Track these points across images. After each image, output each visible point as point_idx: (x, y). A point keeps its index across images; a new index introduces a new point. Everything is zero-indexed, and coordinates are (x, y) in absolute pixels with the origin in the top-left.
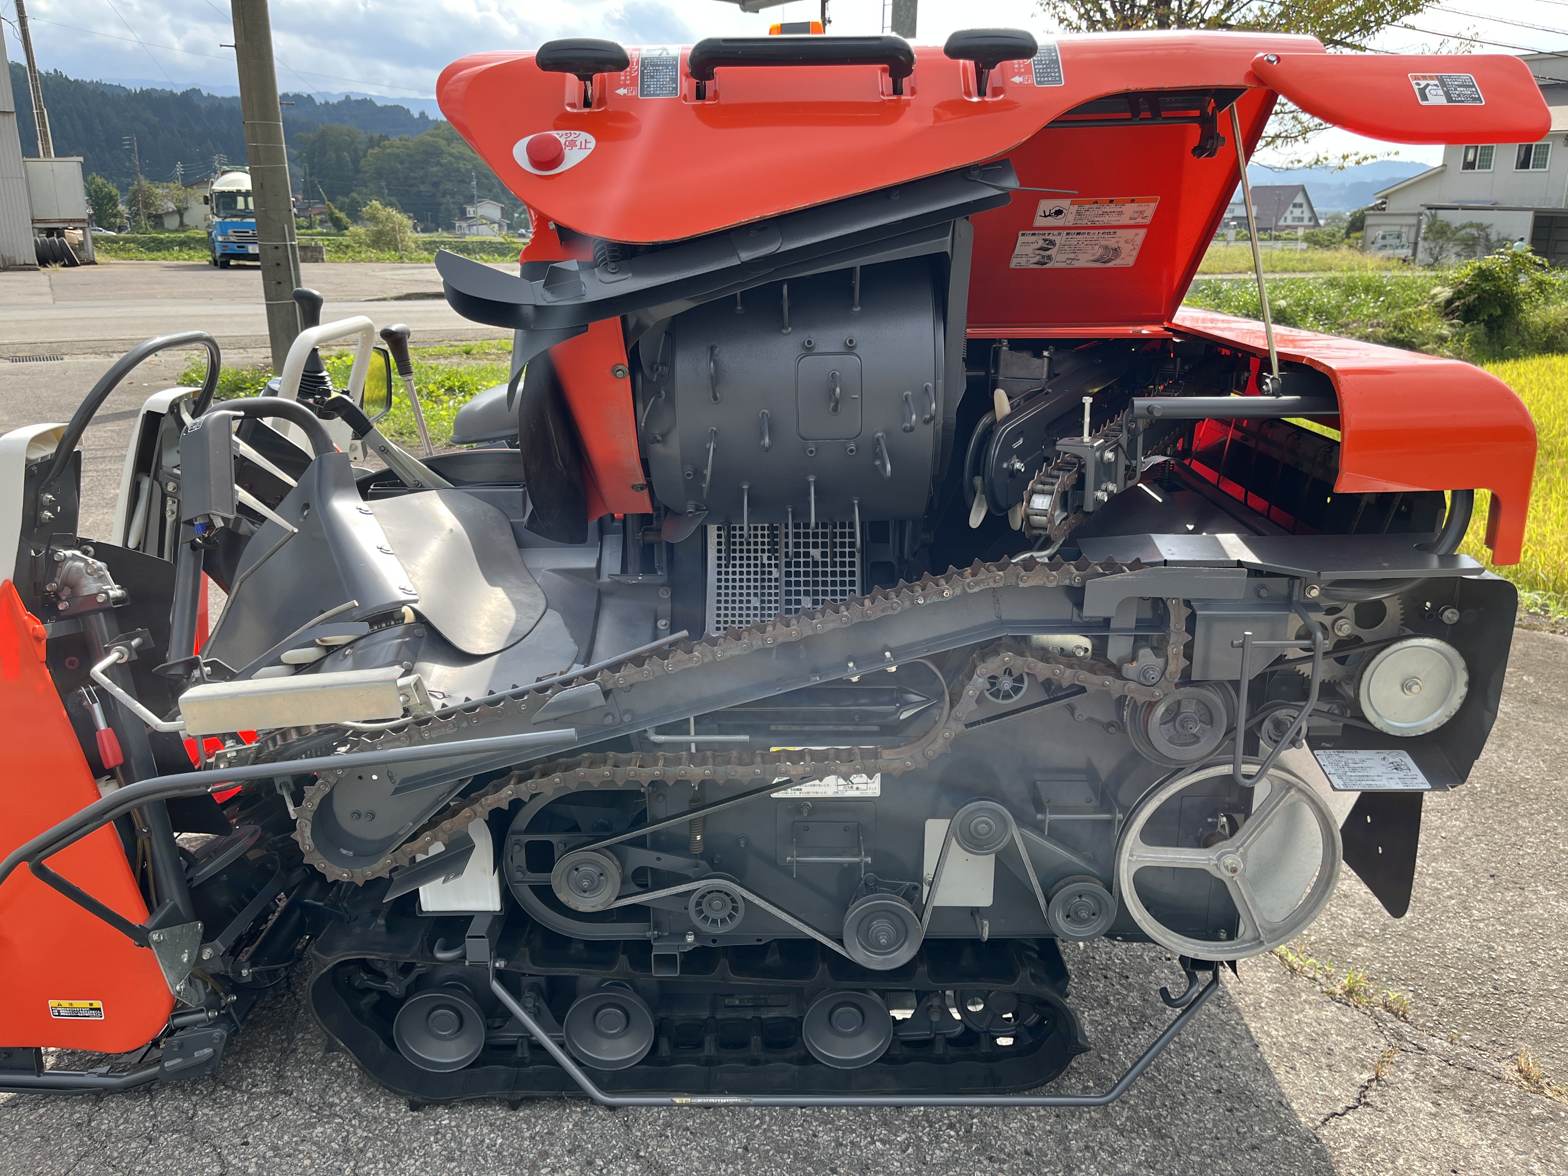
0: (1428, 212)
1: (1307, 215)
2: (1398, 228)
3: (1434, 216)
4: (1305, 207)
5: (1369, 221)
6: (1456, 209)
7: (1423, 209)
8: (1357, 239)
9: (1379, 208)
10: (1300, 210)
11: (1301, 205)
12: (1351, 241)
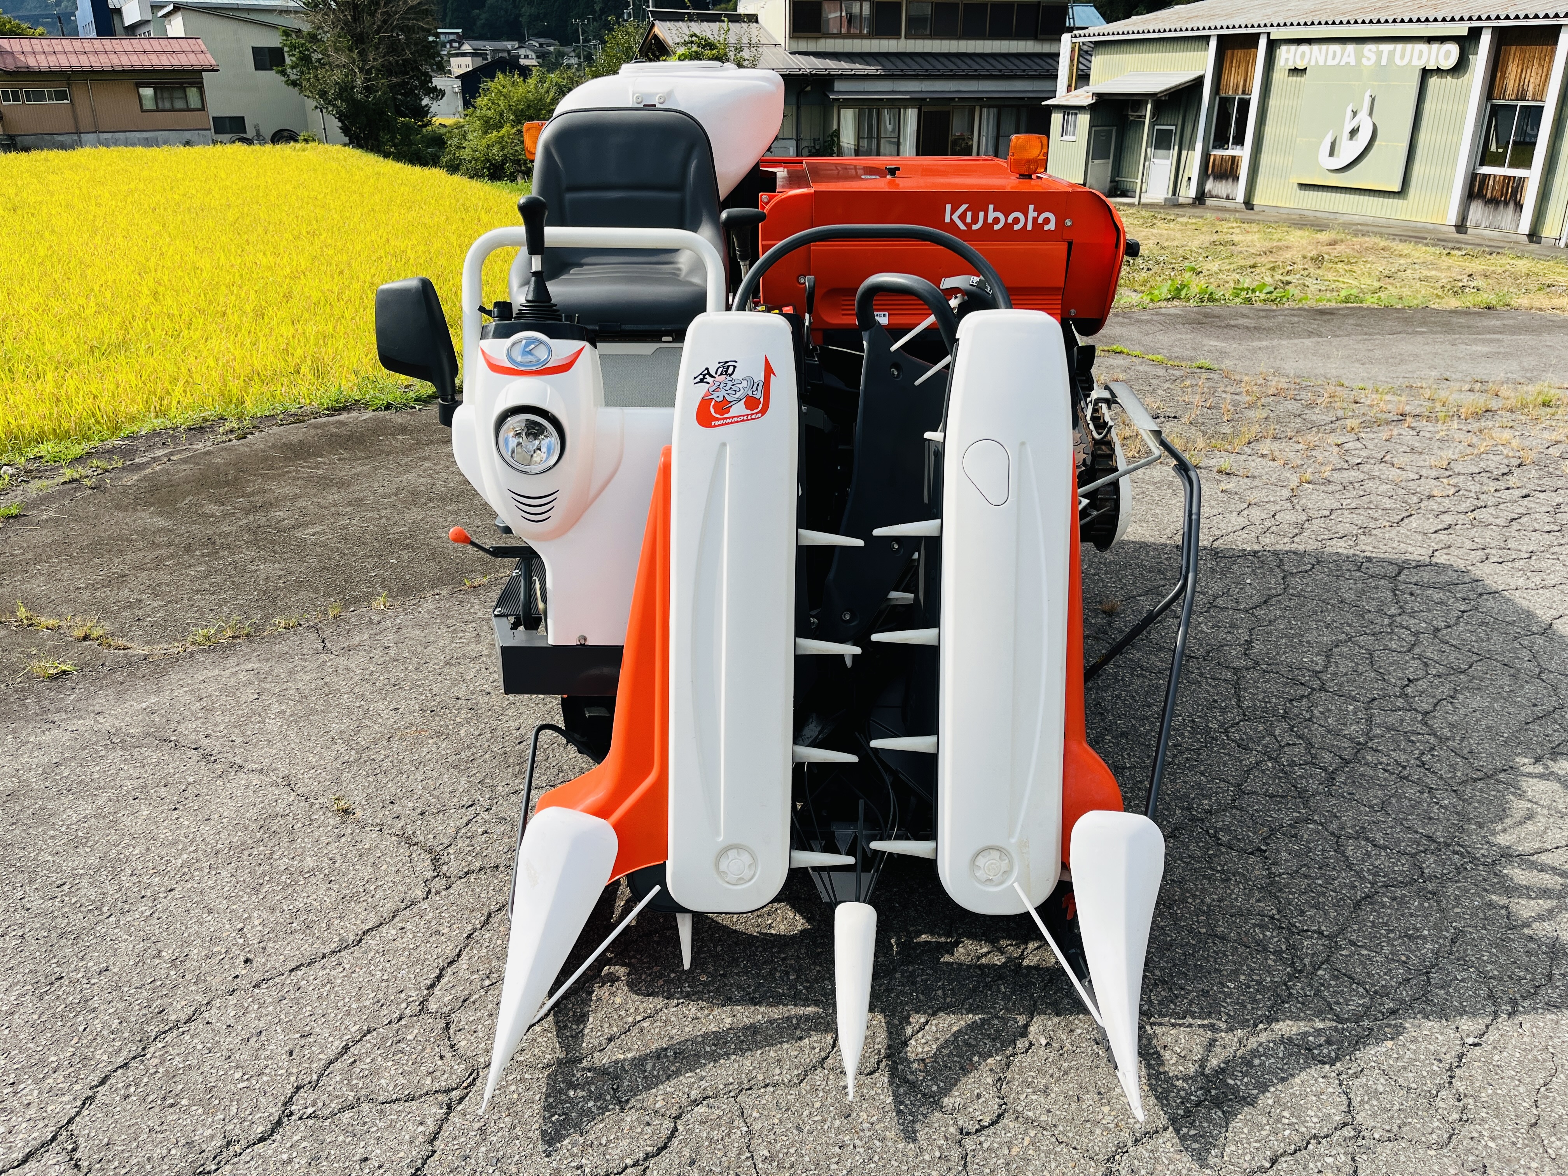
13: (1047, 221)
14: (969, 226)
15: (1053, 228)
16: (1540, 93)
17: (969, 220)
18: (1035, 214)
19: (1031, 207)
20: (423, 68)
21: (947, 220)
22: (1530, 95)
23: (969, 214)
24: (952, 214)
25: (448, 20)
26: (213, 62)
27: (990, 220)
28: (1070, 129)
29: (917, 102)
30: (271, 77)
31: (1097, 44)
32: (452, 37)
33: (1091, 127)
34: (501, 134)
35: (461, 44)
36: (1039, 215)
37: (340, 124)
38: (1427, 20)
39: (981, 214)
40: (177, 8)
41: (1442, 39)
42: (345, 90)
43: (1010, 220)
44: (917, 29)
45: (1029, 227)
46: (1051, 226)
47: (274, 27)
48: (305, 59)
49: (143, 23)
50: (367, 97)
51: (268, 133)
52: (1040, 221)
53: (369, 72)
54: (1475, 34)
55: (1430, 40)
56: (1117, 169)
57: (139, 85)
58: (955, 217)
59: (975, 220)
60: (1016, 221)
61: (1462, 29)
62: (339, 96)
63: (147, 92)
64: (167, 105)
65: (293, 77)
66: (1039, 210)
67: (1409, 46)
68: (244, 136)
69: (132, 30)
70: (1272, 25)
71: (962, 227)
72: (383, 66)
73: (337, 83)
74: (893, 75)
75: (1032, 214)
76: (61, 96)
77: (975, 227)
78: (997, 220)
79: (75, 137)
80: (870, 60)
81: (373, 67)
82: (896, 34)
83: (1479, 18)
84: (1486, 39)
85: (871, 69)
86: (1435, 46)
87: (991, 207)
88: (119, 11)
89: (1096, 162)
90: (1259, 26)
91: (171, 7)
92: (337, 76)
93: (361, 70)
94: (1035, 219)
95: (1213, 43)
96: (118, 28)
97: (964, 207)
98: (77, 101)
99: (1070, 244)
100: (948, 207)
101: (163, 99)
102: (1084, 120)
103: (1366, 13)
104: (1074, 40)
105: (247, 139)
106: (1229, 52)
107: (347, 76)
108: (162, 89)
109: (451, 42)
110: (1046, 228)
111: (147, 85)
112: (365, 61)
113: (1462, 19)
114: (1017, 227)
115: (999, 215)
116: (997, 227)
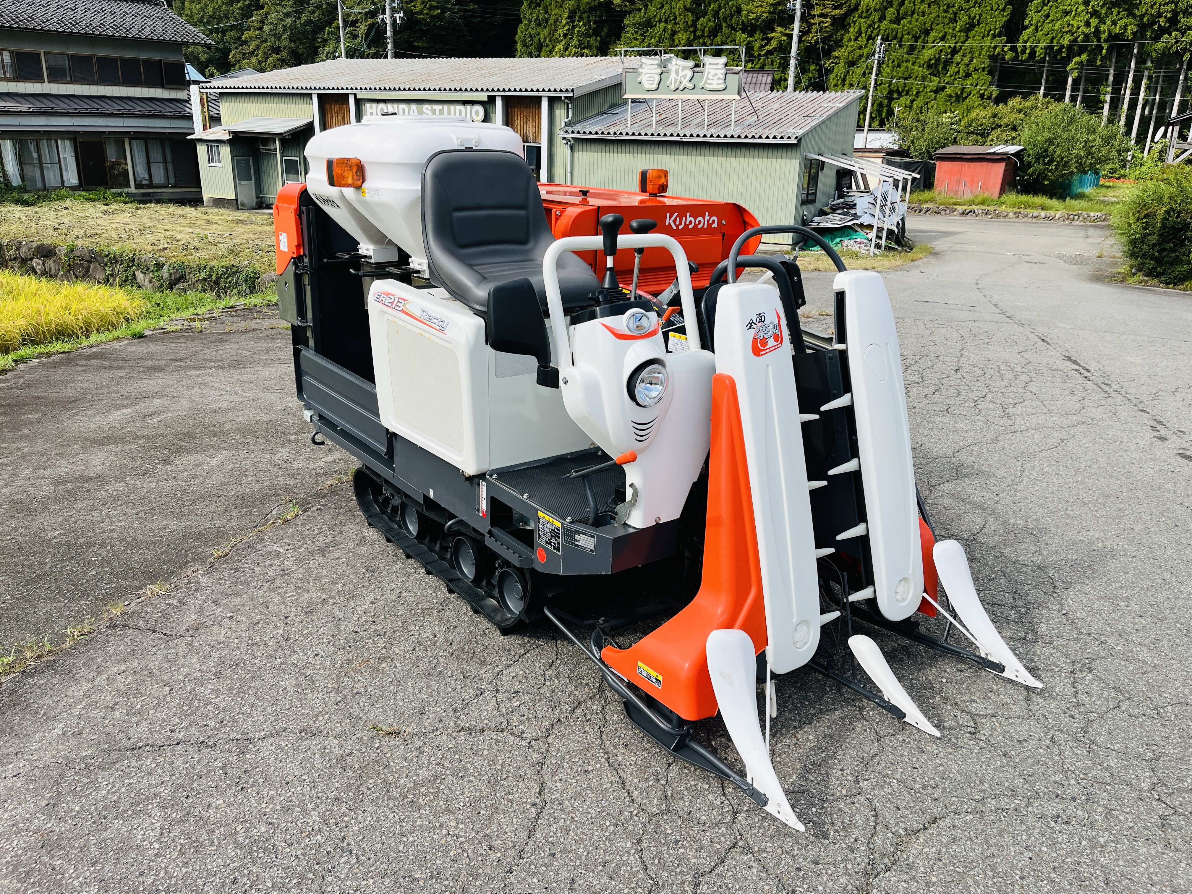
13: (714, 221)
14: (677, 226)
16: (537, 138)
17: (677, 223)
19: (707, 213)
21: (667, 224)
22: (531, 139)
23: (678, 219)
24: (670, 219)
27: (687, 223)
28: (216, 158)
29: (73, 136)
31: (221, 94)
33: (233, 157)
36: (710, 218)
38: (461, 90)
39: (684, 219)
41: (473, 103)
43: (697, 222)
44: (56, 76)
45: (706, 226)
46: (715, 225)
52: (711, 222)
54: (492, 100)
55: (465, 103)
56: (259, 188)
58: (671, 221)
59: (680, 223)
60: (700, 222)
61: (483, 97)
66: (710, 216)
67: (452, 107)
70: (356, 89)
71: (675, 228)
74: (45, 112)
75: (707, 218)
77: (680, 227)
78: (691, 222)
80: (20, 99)
82: (39, 79)
83: (493, 90)
84: (499, 103)
85: (24, 106)
86: (468, 107)
87: (688, 214)
89: (242, 183)
90: (347, 89)
94: (708, 221)
95: (315, 99)
97: (676, 214)
99: (723, 235)
100: (668, 215)
102: (225, 151)
103: (418, 83)
104: (202, 90)
106: (328, 106)
110: (713, 226)
113: (482, 90)
114: (700, 226)
115: (692, 219)
116: (691, 227)
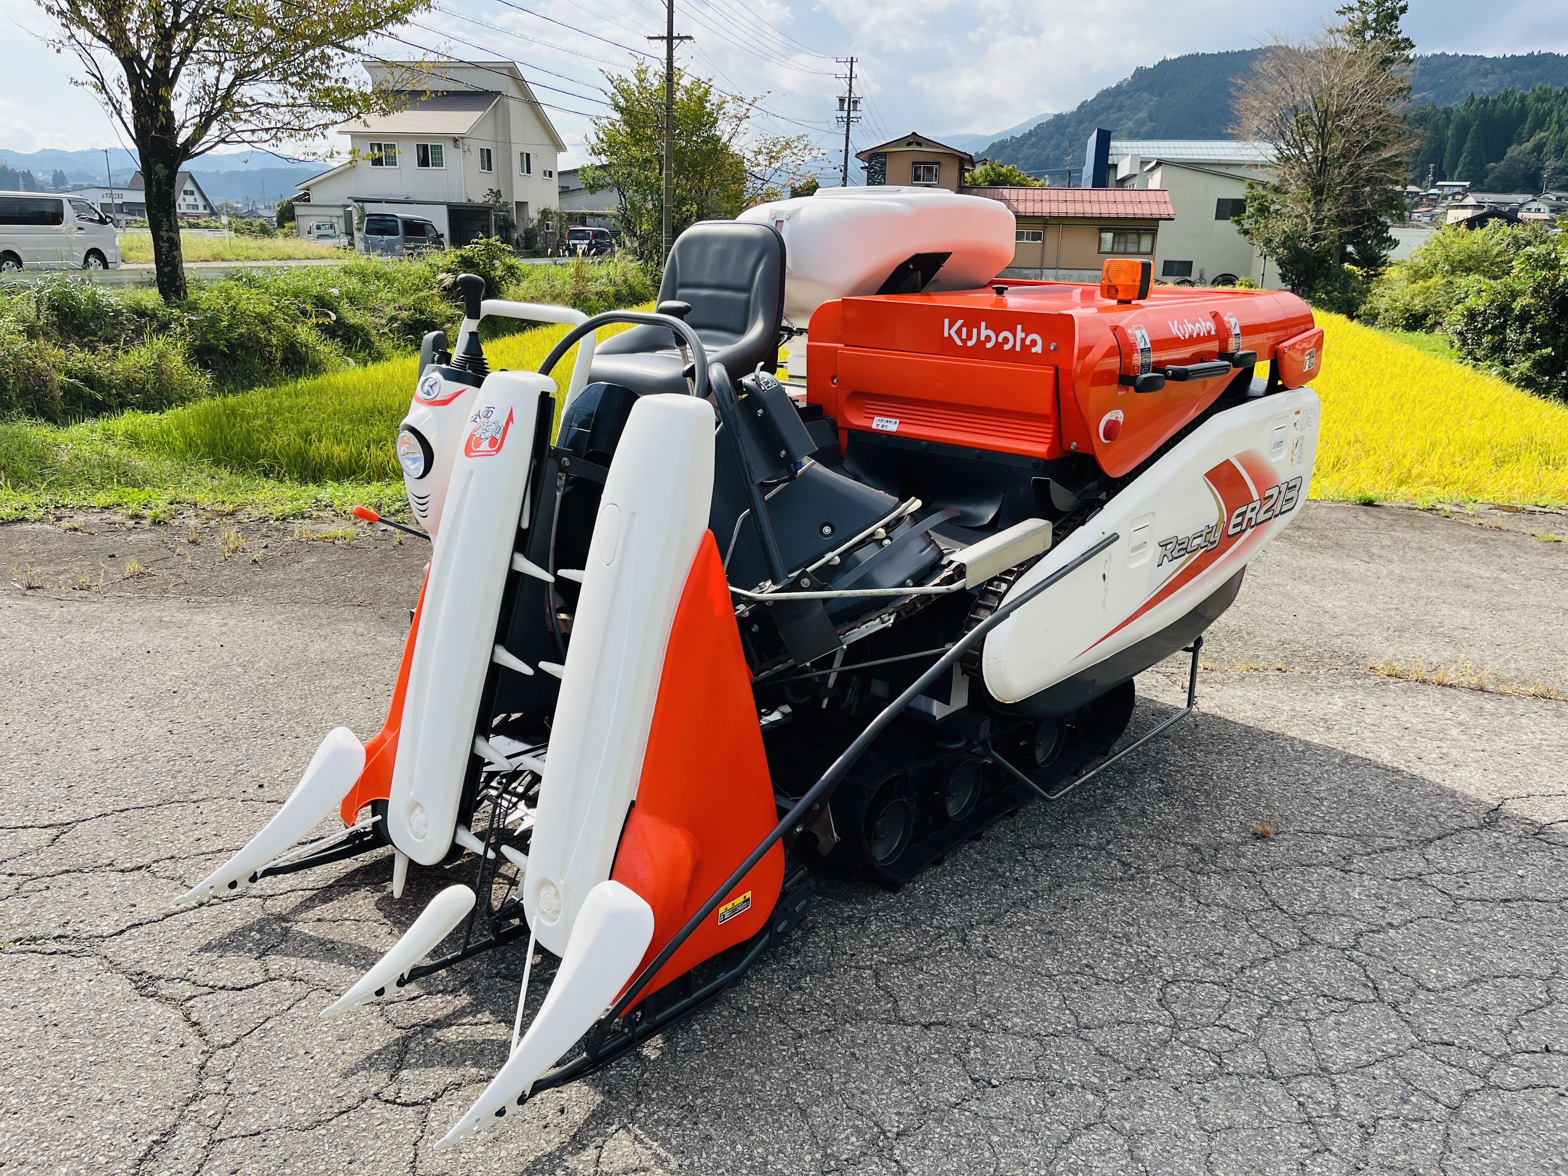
0: (356, 204)
1: (201, 203)
2: (327, 219)
3: (362, 208)
4: (197, 194)
5: (298, 211)
6: (380, 202)
7: (350, 202)
8: (291, 228)
9: (305, 198)
10: (192, 197)
11: (192, 193)
12: (286, 230)
13: (1034, 342)
14: (964, 341)
15: (1040, 352)
17: (964, 336)
18: (1023, 335)
19: (1019, 327)
20: (1382, 219)
21: (946, 335)
23: (964, 330)
24: (950, 328)
25: (1457, 173)
26: (1172, 212)
27: (982, 338)
30: (1228, 226)
32: (1457, 190)
34: (1428, 284)
35: (1465, 196)
36: (1026, 336)
37: (1280, 271)
39: (975, 331)
40: (1159, 164)
42: (1289, 241)
43: (1000, 340)
45: (1018, 348)
46: (1038, 349)
47: (1241, 179)
48: (1263, 210)
49: (1132, 176)
50: (1311, 245)
51: (1210, 276)
52: (1028, 342)
53: (1321, 221)
57: (1102, 230)
58: (953, 332)
59: (969, 337)
60: (1006, 340)
62: (1283, 244)
63: (1108, 237)
64: (1121, 249)
65: (1246, 226)
66: (1027, 332)
68: (1188, 278)
69: (1121, 183)
71: (959, 343)
72: (1337, 216)
73: (1284, 232)
75: (1020, 335)
76: (1036, 236)
77: (970, 344)
78: (988, 338)
79: (1038, 271)
81: (1325, 217)
87: (983, 324)
88: (1115, 166)
91: (1154, 163)
92: (1286, 226)
93: (1313, 220)
94: (1023, 340)
96: (1111, 181)
97: (960, 322)
98: (1047, 241)
99: (1057, 369)
100: (947, 321)
101: (1119, 242)
105: (1189, 282)
107: (1296, 226)
108: (1120, 234)
109: (1454, 194)
110: (1034, 350)
111: (1108, 230)
112: (1318, 211)
114: (1007, 347)
115: (991, 333)
116: (989, 345)
